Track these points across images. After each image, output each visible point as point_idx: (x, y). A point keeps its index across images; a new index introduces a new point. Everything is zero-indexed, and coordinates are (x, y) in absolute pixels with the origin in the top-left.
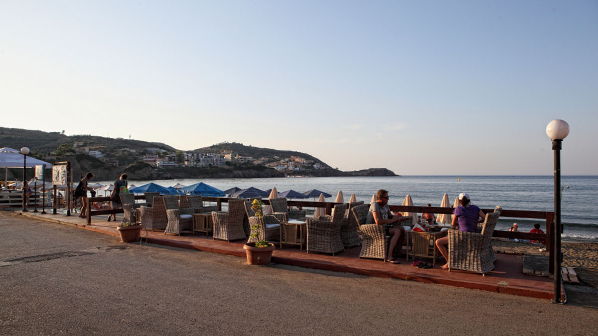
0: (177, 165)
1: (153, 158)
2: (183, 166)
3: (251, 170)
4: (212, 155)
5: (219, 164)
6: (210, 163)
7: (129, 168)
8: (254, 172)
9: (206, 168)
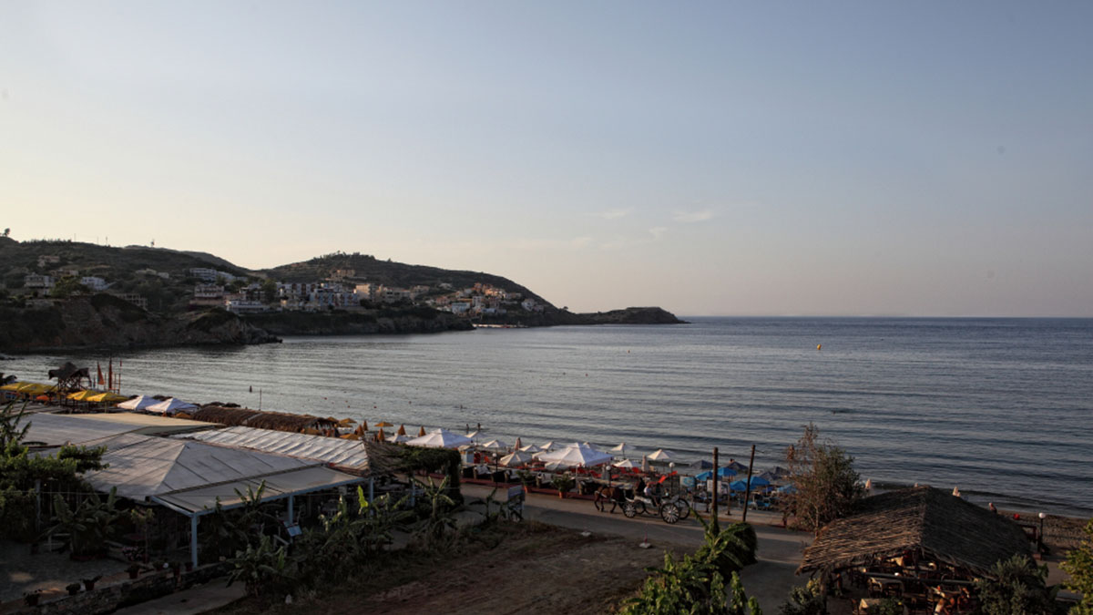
0: (266, 307)
1: (214, 292)
2: (279, 309)
3: (410, 317)
4: (332, 288)
5: (346, 304)
6: (330, 302)
7: (197, 321)
8: (415, 321)
9: (325, 314)
